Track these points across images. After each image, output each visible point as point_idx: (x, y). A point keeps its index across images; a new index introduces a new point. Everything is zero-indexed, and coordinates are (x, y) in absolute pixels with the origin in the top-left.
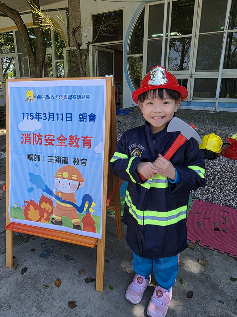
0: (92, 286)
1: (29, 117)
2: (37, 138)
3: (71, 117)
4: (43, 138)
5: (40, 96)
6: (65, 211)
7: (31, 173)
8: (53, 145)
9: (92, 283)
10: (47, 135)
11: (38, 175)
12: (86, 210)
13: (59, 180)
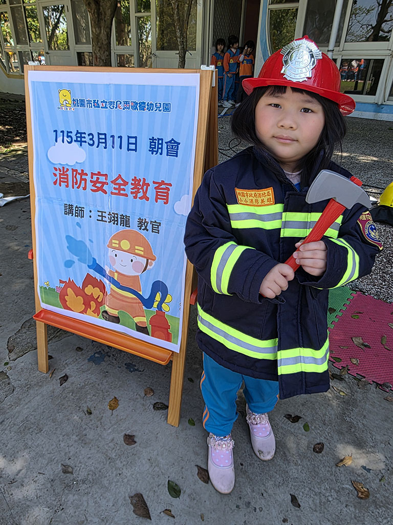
0: (163, 416)
1: (65, 138)
2: (78, 177)
3: (136, 144)
4: (88, 178)
5: (82, 101)
6: (124, 303)
7: (70, 236)
8: (106, 193)
9: (163, 411)
10: (95, 174)
11: (80, 241)
12: (158, 306)
13: (115, 253)
